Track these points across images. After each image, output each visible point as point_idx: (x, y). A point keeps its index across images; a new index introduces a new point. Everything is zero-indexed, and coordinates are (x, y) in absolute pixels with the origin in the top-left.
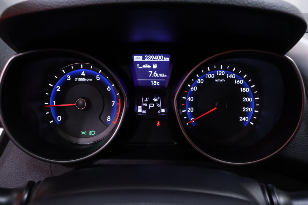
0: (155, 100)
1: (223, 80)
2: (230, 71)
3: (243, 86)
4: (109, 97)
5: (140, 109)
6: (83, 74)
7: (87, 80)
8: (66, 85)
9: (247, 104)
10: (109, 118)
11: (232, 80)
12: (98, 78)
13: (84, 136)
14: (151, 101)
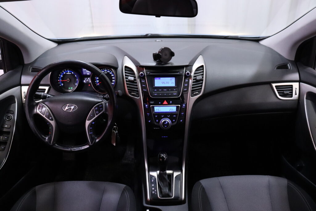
0: (88, 78)
1: (106, 73)
2: (108, 70)
3: (112, 74)
4: (76, 78)
5: (84, 81)
6: (69, 72)
7: (70, 73)
8: (64, 75)
9: (113, 79)
10: (76, 84)
11: (109, 73)
12: (73, 73)
13: (69, 89)
14: (87, 79)
